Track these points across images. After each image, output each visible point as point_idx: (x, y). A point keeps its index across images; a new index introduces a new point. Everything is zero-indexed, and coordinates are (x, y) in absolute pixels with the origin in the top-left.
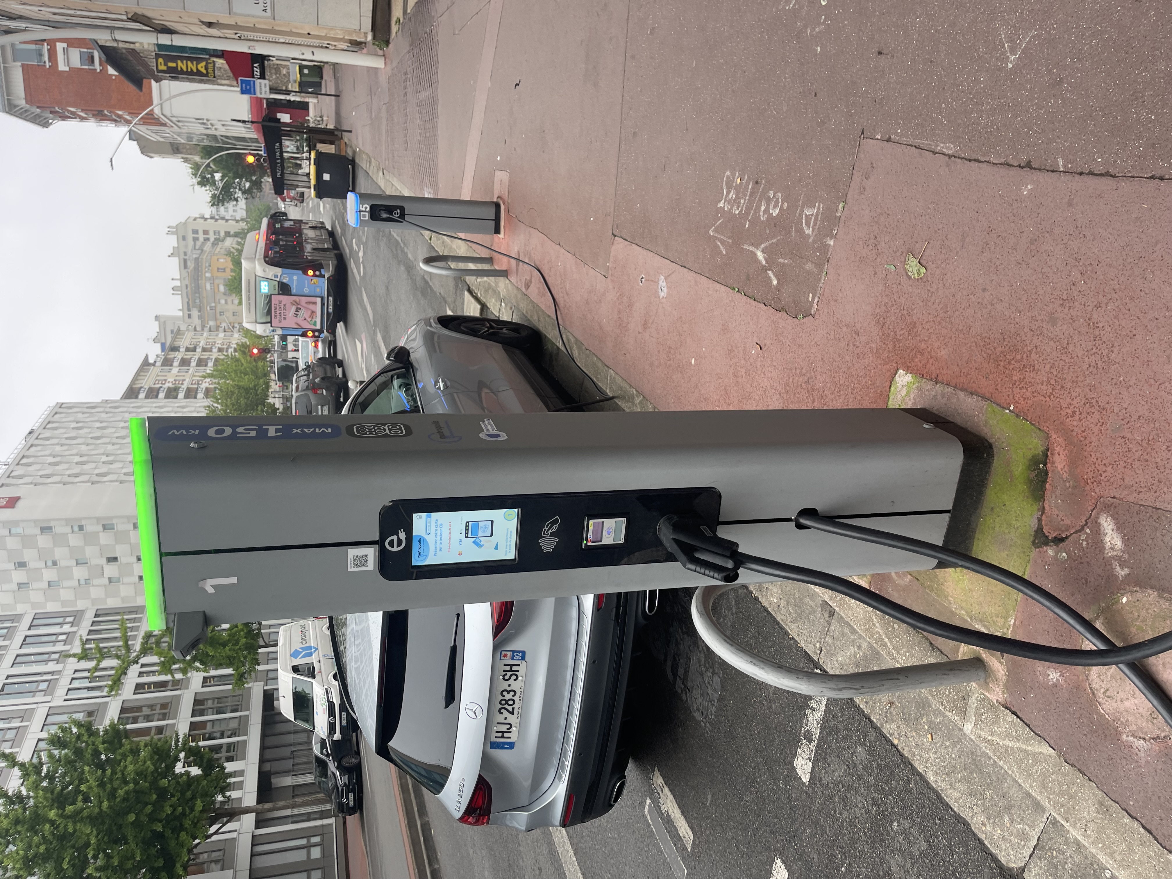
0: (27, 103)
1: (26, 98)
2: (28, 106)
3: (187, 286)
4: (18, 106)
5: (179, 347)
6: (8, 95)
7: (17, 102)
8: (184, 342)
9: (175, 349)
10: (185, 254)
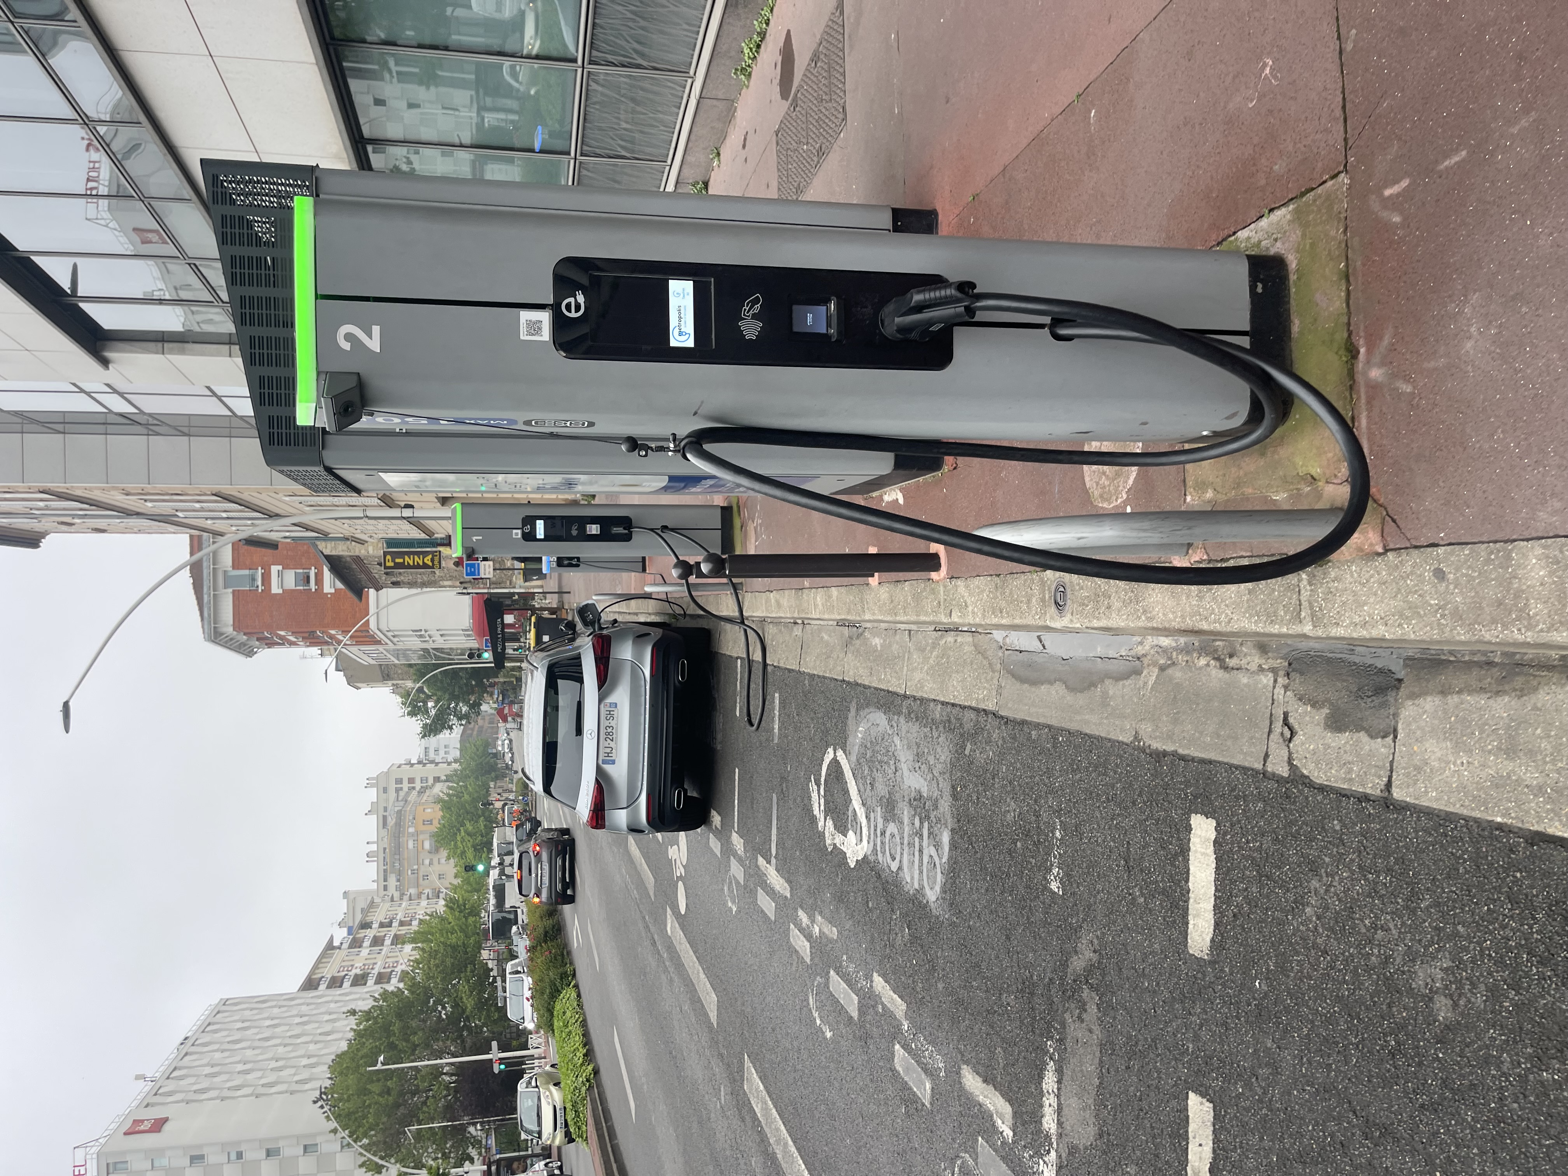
0: (234, 630)
1: (234, 625)
2: (235, 633)
3: (385, 849)
4: (223, 634)
5: (372, 922)
6: (215, 623)
7: (224, 630)
8: (378, 917)
9: (366, 925)
10: (385, 809)
